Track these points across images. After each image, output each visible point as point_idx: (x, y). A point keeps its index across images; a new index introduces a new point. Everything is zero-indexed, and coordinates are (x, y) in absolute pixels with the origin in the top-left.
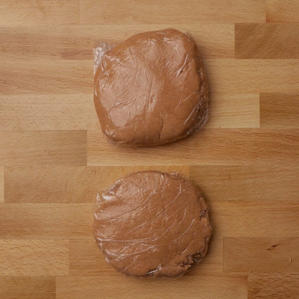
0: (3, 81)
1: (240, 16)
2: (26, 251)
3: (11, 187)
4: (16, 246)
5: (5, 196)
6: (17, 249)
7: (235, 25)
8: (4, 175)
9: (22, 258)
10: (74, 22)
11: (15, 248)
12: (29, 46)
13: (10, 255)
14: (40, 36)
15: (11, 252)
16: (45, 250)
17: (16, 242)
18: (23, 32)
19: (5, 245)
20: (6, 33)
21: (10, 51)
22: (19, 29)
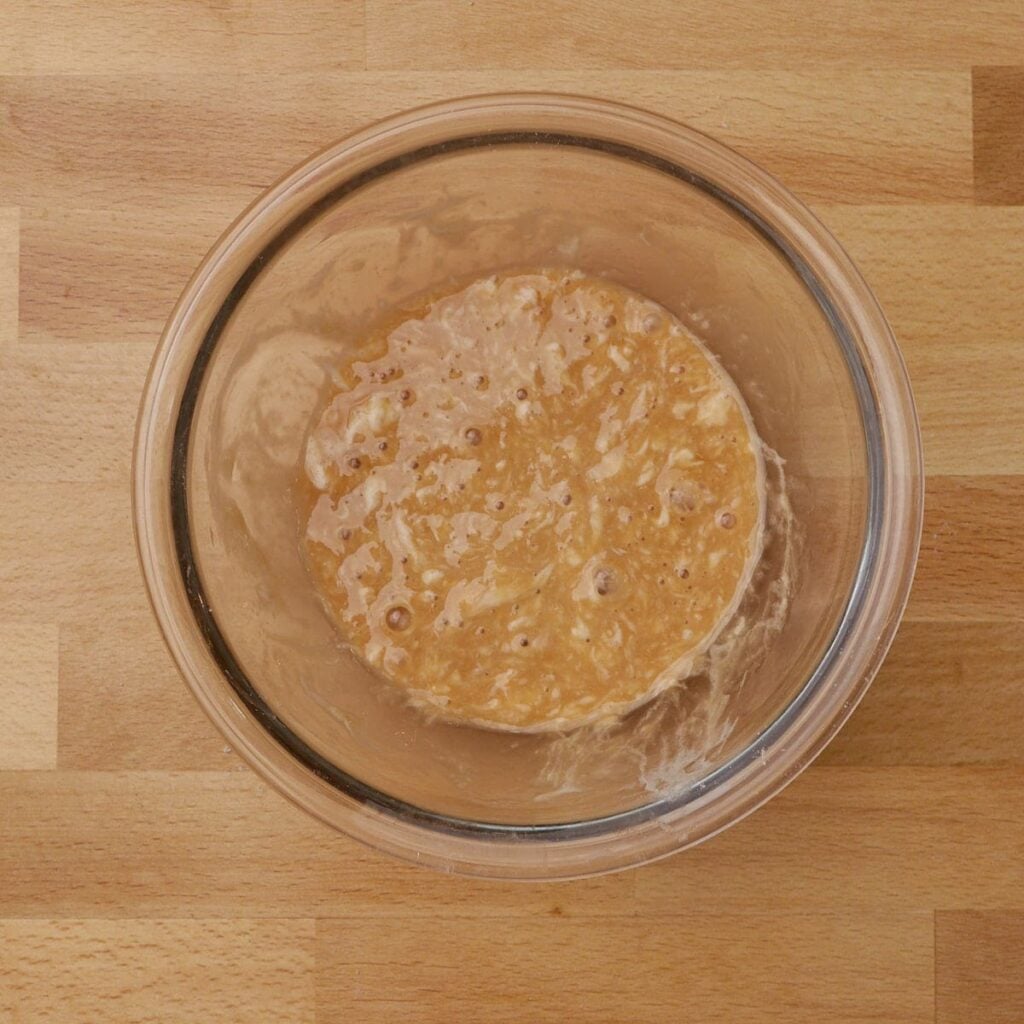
0: (61, 285)
1: (994, 40)
2: (141, 965)
3: (86, 706)
4: (100, 946)
5: (63, 743)
6: (108, 956)
7: (973, 72)
8: (59, 658)
9: (124, 992)
10: (344, 59)
11: (99, 952)
12: (166, 150)
13: (78, 982)
14: (208, 112)
15: (80, 968)
16: (216, 962)
17: (99, 928)
18: (142, 98)
19: (59, 939)
20: (76, 99)
21: (91, 169)
22: (125, 86)
